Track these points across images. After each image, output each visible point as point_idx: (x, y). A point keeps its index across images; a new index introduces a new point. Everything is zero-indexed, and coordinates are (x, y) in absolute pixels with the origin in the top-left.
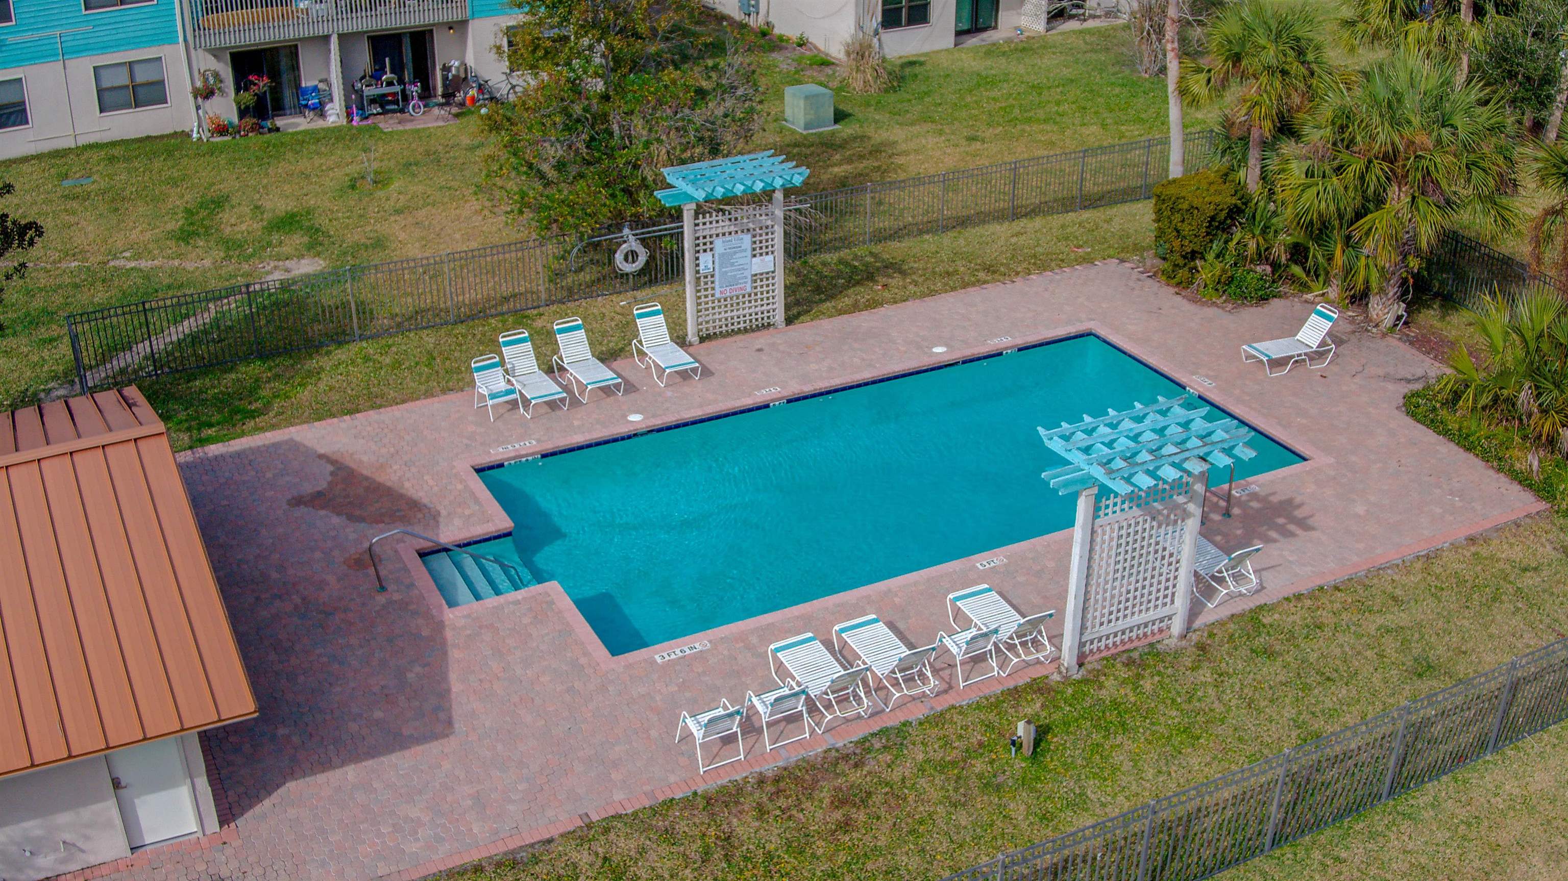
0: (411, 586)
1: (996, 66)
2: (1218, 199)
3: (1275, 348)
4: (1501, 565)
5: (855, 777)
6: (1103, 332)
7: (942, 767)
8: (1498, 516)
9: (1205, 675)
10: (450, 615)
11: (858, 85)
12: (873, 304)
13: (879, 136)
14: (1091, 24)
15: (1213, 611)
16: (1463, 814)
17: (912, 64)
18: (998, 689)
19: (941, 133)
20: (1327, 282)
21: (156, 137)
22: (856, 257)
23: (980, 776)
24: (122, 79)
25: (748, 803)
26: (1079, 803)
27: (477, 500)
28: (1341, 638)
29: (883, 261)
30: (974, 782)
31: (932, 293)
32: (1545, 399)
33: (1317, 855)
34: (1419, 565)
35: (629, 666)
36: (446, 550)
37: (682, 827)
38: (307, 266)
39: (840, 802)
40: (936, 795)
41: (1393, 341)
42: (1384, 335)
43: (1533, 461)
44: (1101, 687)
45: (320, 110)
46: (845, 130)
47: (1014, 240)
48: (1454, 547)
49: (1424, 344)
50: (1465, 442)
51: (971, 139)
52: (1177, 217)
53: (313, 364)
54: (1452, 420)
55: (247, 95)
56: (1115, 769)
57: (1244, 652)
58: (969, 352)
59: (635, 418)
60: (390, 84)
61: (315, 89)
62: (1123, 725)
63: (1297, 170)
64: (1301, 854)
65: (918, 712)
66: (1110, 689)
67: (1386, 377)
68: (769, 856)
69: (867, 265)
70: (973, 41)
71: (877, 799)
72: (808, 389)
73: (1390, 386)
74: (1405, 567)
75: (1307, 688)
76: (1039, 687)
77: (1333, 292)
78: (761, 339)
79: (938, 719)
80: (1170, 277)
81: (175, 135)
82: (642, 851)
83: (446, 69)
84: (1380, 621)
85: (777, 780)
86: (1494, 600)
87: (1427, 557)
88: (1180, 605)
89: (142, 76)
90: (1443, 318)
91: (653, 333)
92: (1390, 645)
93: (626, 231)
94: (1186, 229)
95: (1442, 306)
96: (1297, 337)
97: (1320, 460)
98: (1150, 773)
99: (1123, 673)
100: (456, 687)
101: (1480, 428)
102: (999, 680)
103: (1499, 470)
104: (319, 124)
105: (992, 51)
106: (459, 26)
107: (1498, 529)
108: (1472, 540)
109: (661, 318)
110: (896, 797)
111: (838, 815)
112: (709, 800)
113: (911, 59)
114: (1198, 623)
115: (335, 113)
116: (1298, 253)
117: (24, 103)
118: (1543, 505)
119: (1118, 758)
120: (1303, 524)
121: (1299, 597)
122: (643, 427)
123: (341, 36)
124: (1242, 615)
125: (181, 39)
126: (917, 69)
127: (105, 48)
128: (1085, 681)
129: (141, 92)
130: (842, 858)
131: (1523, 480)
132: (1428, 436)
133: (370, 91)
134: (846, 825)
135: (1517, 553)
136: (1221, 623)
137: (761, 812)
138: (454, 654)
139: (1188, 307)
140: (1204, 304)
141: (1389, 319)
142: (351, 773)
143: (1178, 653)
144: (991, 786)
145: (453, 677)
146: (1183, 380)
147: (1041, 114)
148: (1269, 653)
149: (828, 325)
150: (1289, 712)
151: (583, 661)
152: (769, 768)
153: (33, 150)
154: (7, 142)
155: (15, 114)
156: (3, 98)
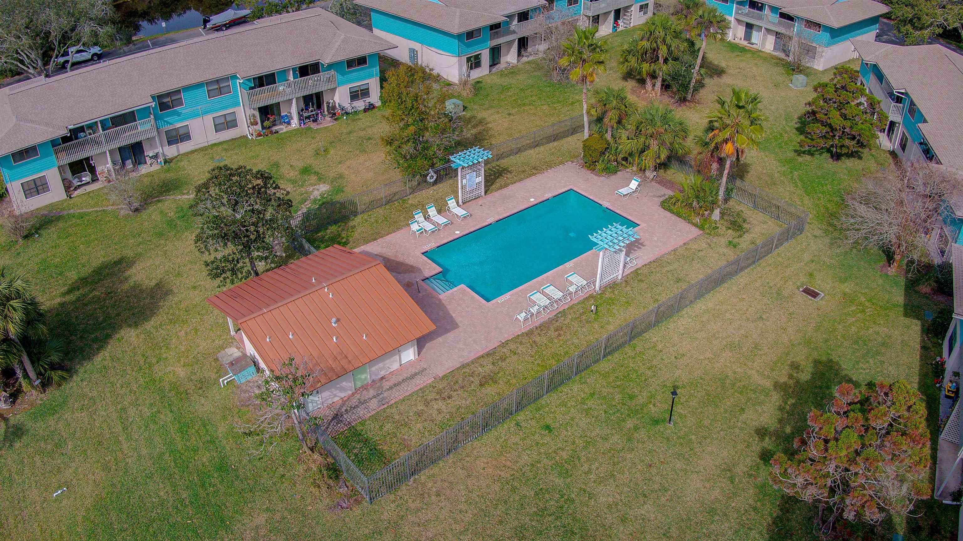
0: (426, 290)
1: (506, 81)
2: (602, 146)
3: (624, 191)
4: (693, 250)
5: (558, 324)
6: (575, 189)
7: (576, 318)
8: (691, 236)
9: (628, 288)
10: (441, 297)
11: (465, 94)
12: (506, 186)
13: (480, 116)
14: (531, 58)
15: (627, 272)
16: (694, 314)
17: (478, 82)
18: (583, 298)
19: (498, 112)
20: (633, 166)
21: (235, 139)
22: (493, 167)
23: (585, 320)
24: (223, 120)
25: (536, 333)
26: (608, 323)
27: (429, 264)
28: (658, 275)
29: (502, 168)
30: (584, 321)
31: (522, 179)
32: (701, 204)
33: (663, 328)
34: (673, 253)
35: (493, 304)
36: (427, 279)
37: (524, 341)
38: (324, 188)
39: (556, 330)
40: (577, 326)
41: (653, 183)
42: (651, 181)
43: (697, 220)
44: (606, 294)
45: (289, 123)
46: (468, 114)
47: (537, 156)
48: (681, 247)
49: (663, 183)
50: (679, 215)
51: (509, 114)
52: (590, 152)
53: (351, 224)
54: (675, 208)
55: (268, 122)
56: (614, 314)
57: (636, 281)
58: (540, 200)
59: (458, 232)
60: (312, 111)
61: (286, 115)
62: (613, 303)
63: (624, 137)
64: (660, 328)
65: (567, 307)
66: (608, 295)
67: (654, 196)
68: (545, 344)
69: (498, 170)
70: (494, 70)
71: (564, 328)
72: (501, 217)
73: (656, 199)
74: (669, 253)
75: (652, 288)
76: (591, 296)
77: (635, 168)
78: (480, 201)
79: (571, 308)
80: (589, 168)
81: (241, 137)
82: (518, 347)
83: (328, 103)
84: (666, 269)
85: (540, 327)
86: (693, 260)
87: (674, 250)
88: (621, 272)
89: (228, 119)
90: (665, 171)
91: (452, 204)
92: (669, 275)
93: (430, 170)
94: (593, 155)
95: (664, 168)
96: (630, 186)
97: (643, 225)
98: (622, 314)
99: (610, 290)
100: (454, 315)
101: (683, 211)
102: (582, 296)
103: (689, 223)
104: (289, 128)
105: (502, 74)
106: (333, 90)
107: (691, 240)
108: (684, 244)
109: (454, 200)
110: (568, 327)
111: (557, 333)
112: (527, 334)
113: (478, 80)
114: (624, 275)
115: (295, 123)
116: (625, 159)
117: (189, 133)
118: (701, 232)
119: (614, 311)
120: (642, 244)
121: (645, 265)
122: (461, 235)
123: (296, 98)
124: (633, 271)
125: (242, 105)
126: (481, 85)
127: (216, 111)
128: (602, 294)
129: (229, 124)
130: (561, 342)
131: (696, 225)
132: (668, 214)
133: (305, 115)
134: (559, 335)
135: (696, 247)
136: (629, 274)
137: (540, 335)
138: (448, 307)
139: (596, 178)
140: (600, 176)
141: (652, 177)
142: (440, 339)
143: (621, 283)
144: (588, 322)
145: (451, 313)
146: (601, 203)
147: (527, 101)
148: (642, 281)
149: (497, 194)
150: (649, 295)
151: (481, 305)
152: (537, 324)
153: (193, 148)
154: (185, 147)
155: (186, 137)
156: (181, 132)
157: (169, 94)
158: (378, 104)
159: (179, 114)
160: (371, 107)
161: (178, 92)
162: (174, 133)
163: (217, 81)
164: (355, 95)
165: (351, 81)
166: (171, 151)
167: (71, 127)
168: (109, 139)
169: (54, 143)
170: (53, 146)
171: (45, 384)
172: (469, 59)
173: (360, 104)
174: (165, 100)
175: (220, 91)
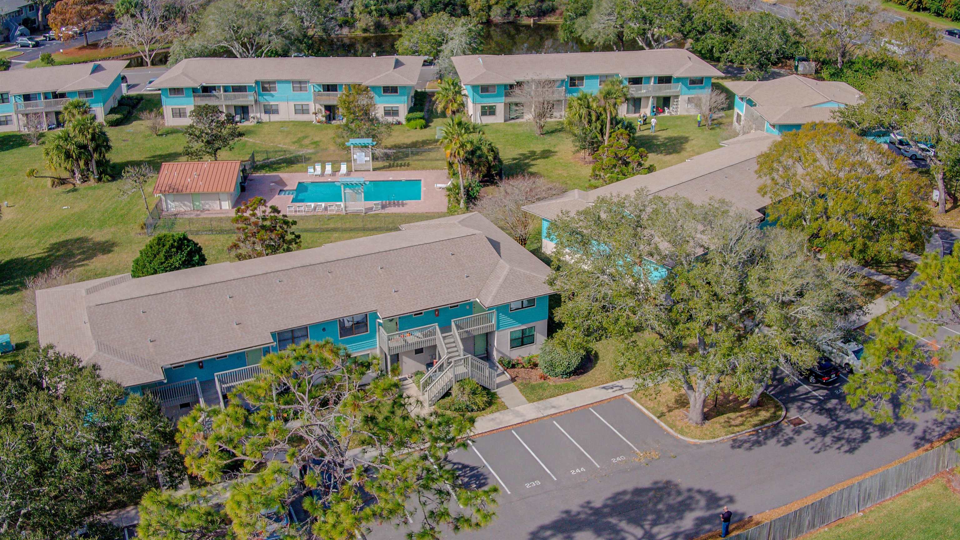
21: (306, 121)
24: (300, 108)
70: (512, 121)
81: (309, 121)
89: (304, 108)
105: (512, 124)
113: (488, 124)
117: (278, 110)
125: (313, 100)
127: (297, 101)
129: (304, 111)
153: (279, 120)
154: (274, 118)
155: (276, 112)
156: (274, 108)
157: (269, 83)
158: (404, 122)
159: (273, 96)
160: (399, 123)
161: (274, 82)
162: (269, 107)
163: (300, 82)
164: (388, 113)
165: (387, 102)
166: (265, 118)
167: (204, 84)
168: (226, 98)
169: (194, 90)
170: (194, 92)
171: (100, 180)
172: (483, 108)
173: (390, 119)
174: (266, 86)
175: (301, 89)
